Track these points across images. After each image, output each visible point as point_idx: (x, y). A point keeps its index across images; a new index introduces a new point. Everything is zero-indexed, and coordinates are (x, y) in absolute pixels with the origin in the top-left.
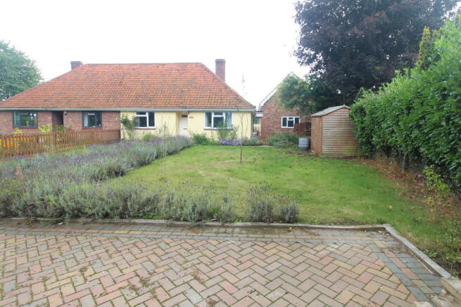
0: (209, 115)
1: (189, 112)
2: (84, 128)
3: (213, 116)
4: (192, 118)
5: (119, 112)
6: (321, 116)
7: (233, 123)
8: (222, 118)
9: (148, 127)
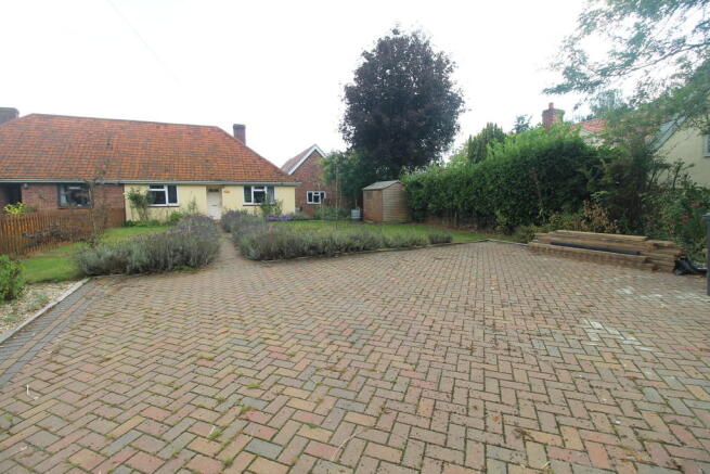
0: (247, 189)
1: (224, 186)
2: (61, 208)
3: (253, 190)
4: (228, 192)
5: (122, 185)
6: (380, 190)
7: (276, 198)
8: (263, 193)
9: (167, 203)
